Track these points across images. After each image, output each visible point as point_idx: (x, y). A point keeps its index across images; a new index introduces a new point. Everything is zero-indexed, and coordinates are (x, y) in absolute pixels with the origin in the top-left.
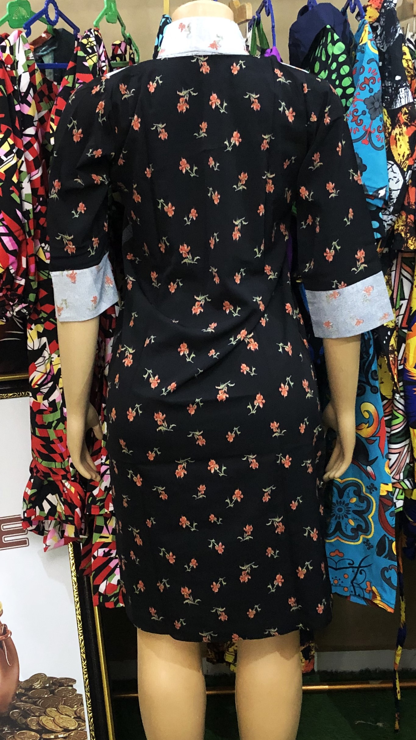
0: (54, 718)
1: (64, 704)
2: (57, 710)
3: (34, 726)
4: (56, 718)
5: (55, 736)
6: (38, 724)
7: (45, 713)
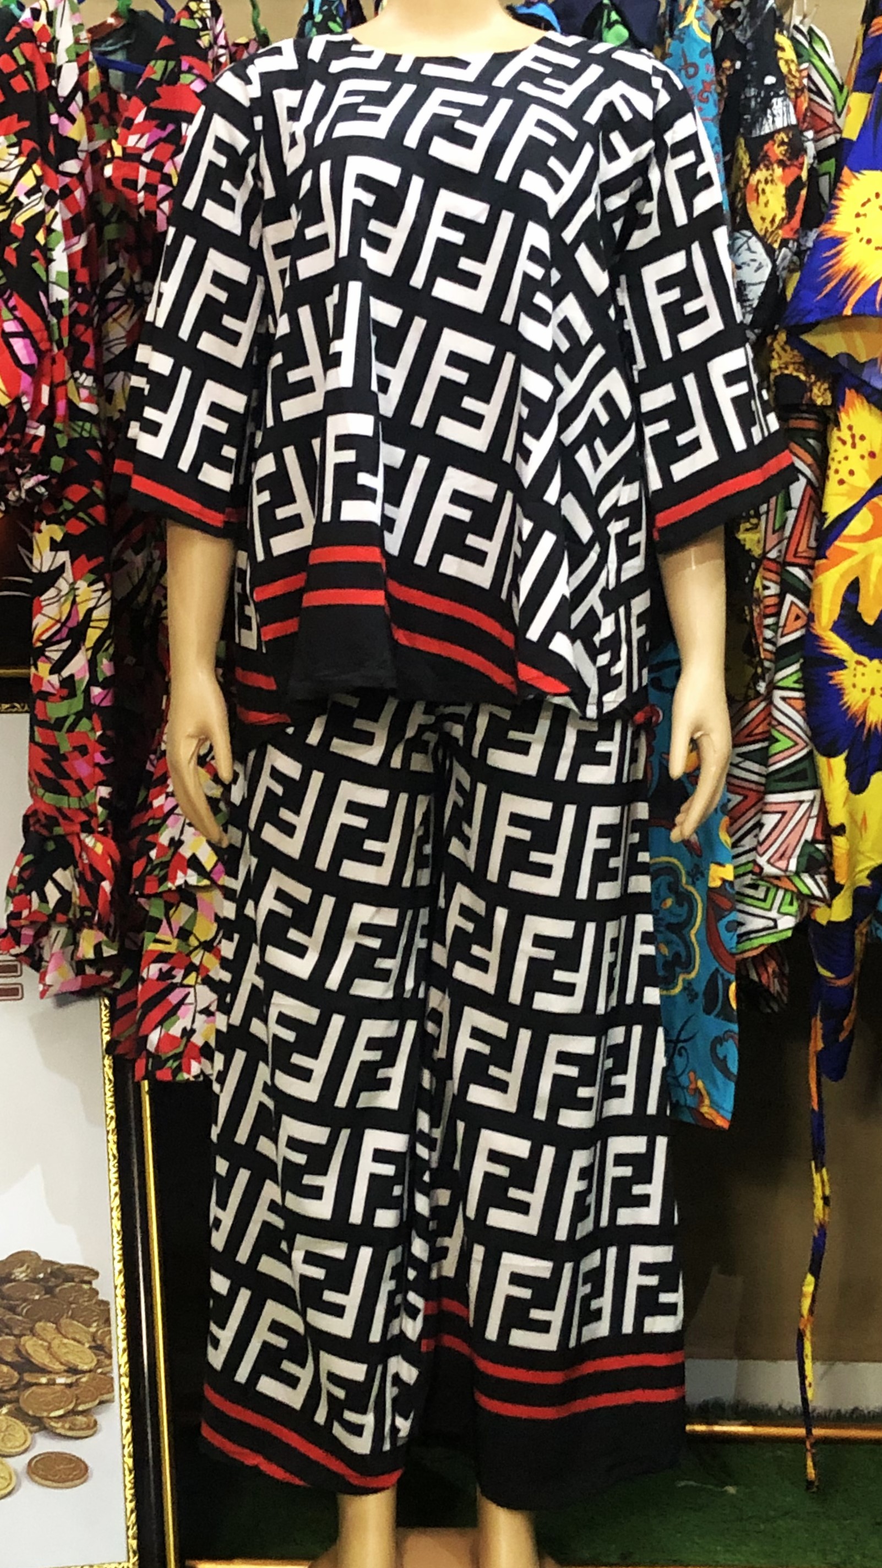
0: (50, 1343)
1: (72, 1317)
2: (57, 1328)
3: (10, 1354)
4: (56, 1343)
5: (49, 1380)
6: (18, 1351)
7: (32, 1332)
